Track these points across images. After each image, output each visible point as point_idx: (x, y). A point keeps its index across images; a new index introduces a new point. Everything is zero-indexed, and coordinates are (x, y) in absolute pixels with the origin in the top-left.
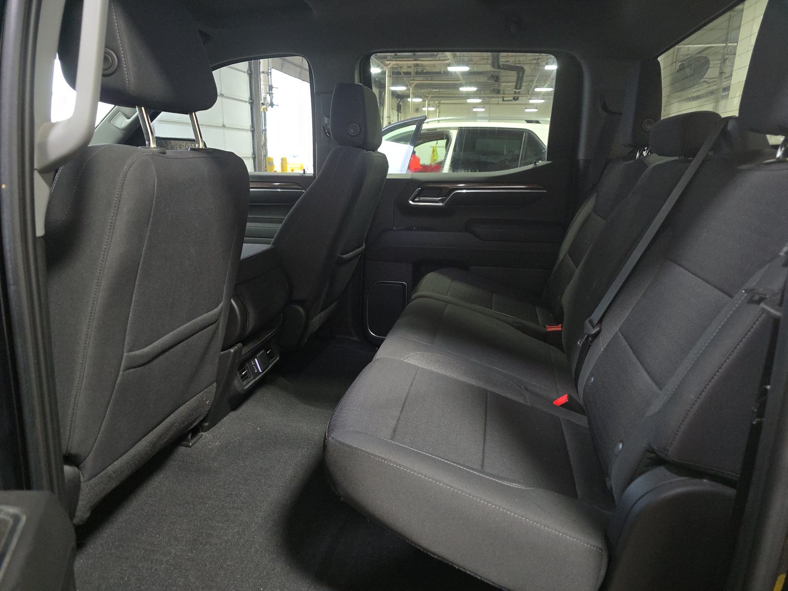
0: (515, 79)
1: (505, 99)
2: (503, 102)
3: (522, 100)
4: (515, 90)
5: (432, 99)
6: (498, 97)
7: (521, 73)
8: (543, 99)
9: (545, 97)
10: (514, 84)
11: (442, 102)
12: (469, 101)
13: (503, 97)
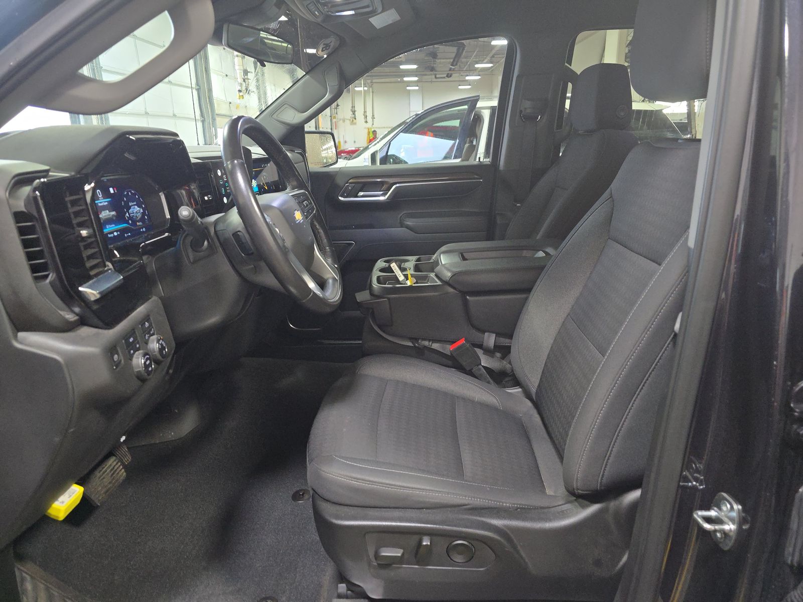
0: (453, 55)
1: (437, 76)
2: (435, 80)
3: (455, 76)
4: (451, 67)
5: (367, 78)
6: (431, 75)
7: (461, 49)
8: (479, 75)
9: (480, 73)
10: (452, 60)
11: (374, 81)
12: (406, 79)
13: (435, 75)
